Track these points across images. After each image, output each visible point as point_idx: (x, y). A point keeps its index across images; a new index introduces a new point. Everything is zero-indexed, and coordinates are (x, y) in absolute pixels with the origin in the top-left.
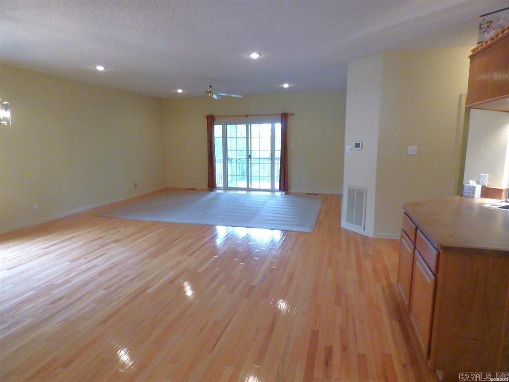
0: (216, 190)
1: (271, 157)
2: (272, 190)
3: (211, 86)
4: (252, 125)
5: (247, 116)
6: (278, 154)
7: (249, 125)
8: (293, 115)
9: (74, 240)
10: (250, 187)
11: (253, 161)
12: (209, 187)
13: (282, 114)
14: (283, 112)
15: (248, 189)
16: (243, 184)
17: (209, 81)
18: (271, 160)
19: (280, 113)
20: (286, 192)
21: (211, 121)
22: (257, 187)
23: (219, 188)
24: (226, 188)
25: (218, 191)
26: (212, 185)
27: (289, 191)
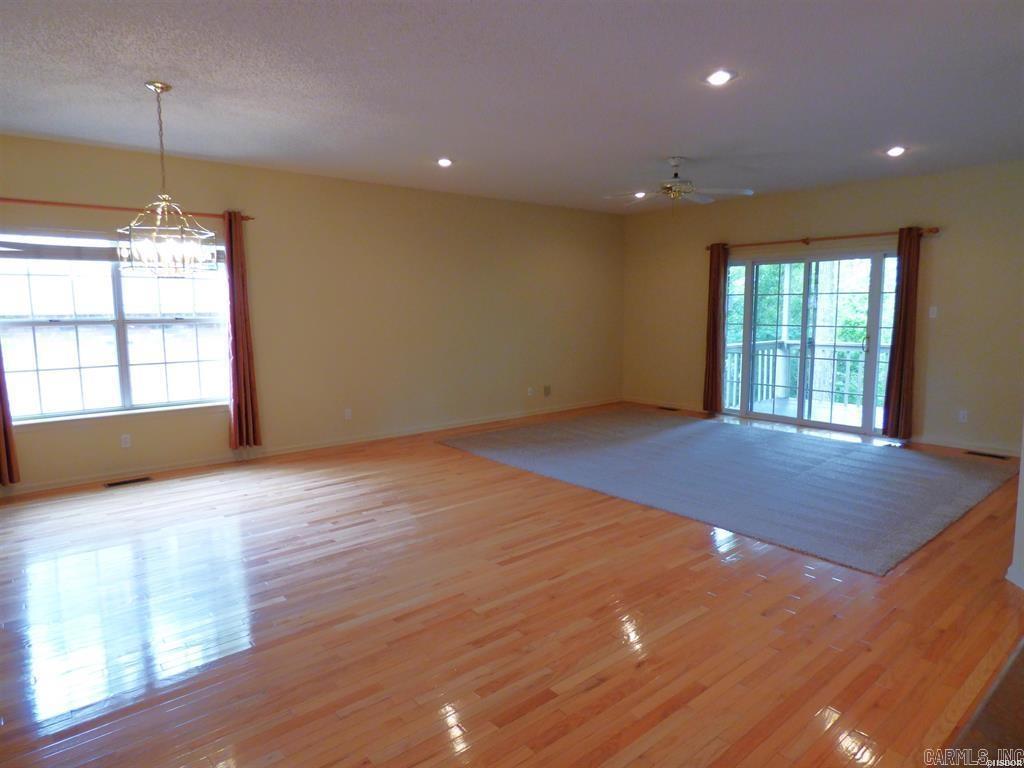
0: (721, 417)
1: (868, 343)
2: (865, 431)
3: (676, 175)
4: (821, 264)
5: (806, 241)
6: (886, 338)
7: (814, 264)
8: (936, 230)
9: (359, 483)
10: (806, 418)
11: (818, 353)
12: (705, 408)
13: (902, 231)
14: (905, 225)
15: (801, 423)
16: (791, 409)
17: (673, 163)
18: (867, 351)
19: (898, 230)
20: (904, 441)
21: (720, 258)
22: (825, 419)
23: (730, 413)
24: (747, 414)
25: (726, 420)
26: (712, 404)
27: (914, 439)
